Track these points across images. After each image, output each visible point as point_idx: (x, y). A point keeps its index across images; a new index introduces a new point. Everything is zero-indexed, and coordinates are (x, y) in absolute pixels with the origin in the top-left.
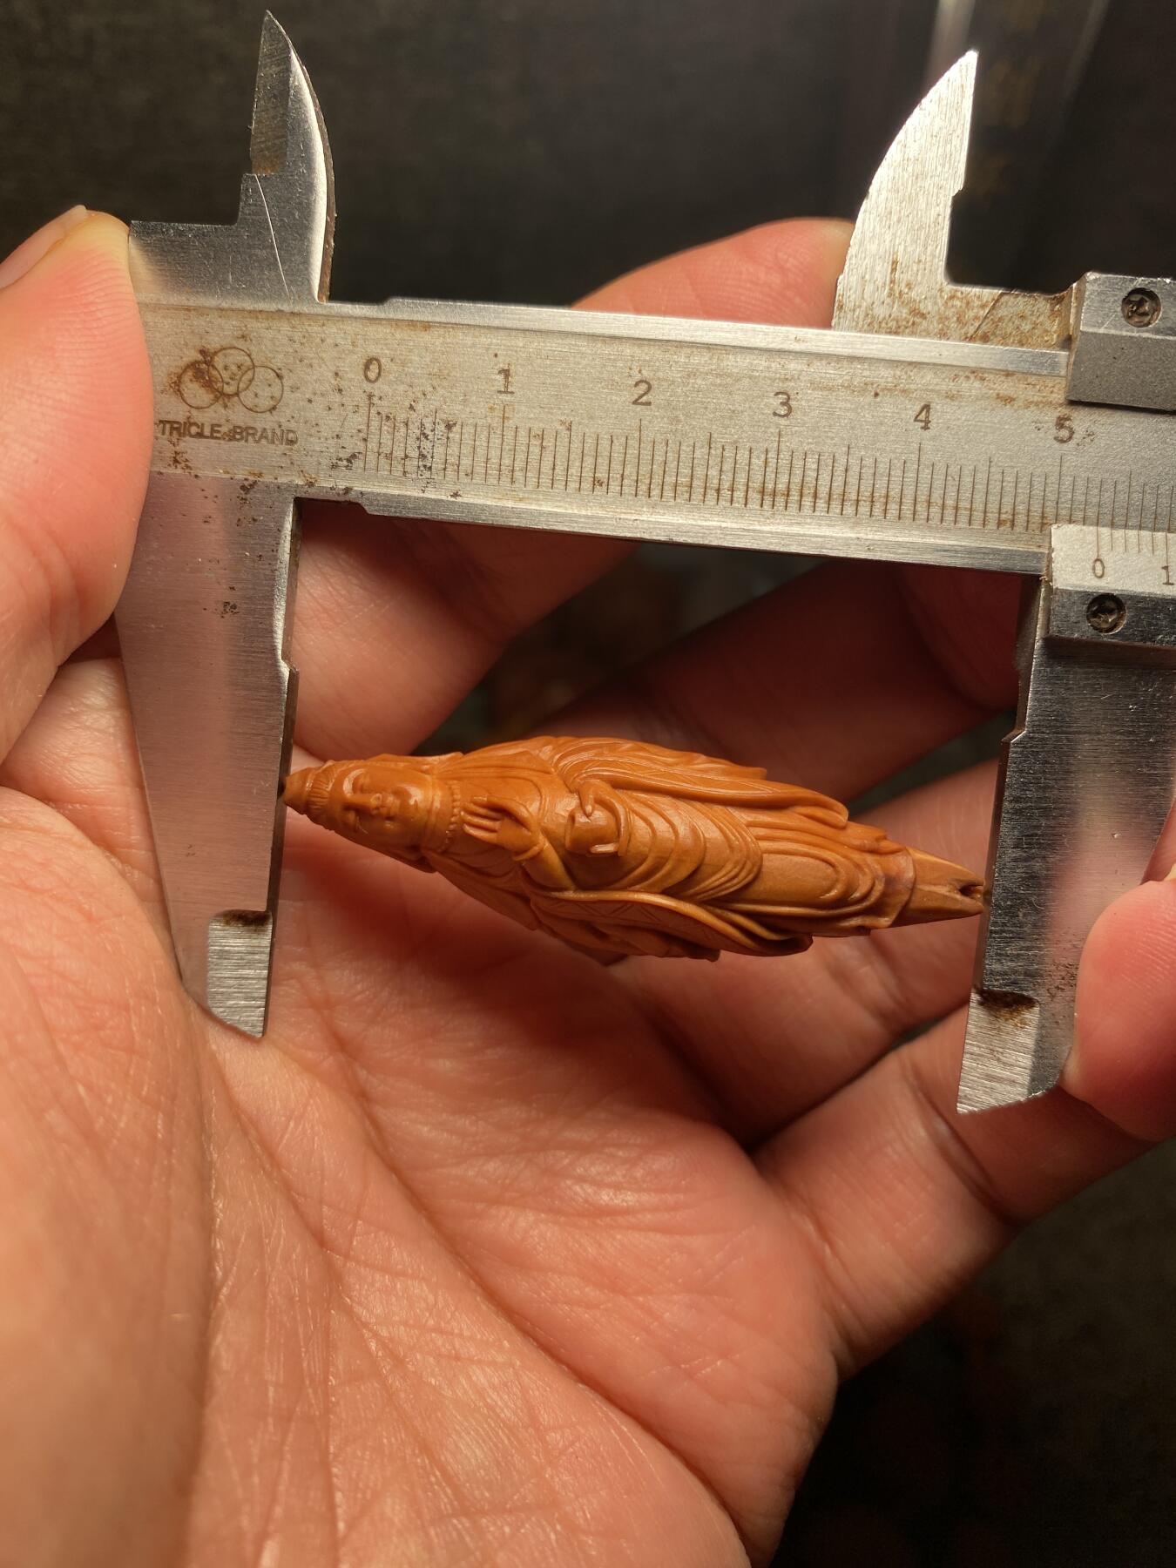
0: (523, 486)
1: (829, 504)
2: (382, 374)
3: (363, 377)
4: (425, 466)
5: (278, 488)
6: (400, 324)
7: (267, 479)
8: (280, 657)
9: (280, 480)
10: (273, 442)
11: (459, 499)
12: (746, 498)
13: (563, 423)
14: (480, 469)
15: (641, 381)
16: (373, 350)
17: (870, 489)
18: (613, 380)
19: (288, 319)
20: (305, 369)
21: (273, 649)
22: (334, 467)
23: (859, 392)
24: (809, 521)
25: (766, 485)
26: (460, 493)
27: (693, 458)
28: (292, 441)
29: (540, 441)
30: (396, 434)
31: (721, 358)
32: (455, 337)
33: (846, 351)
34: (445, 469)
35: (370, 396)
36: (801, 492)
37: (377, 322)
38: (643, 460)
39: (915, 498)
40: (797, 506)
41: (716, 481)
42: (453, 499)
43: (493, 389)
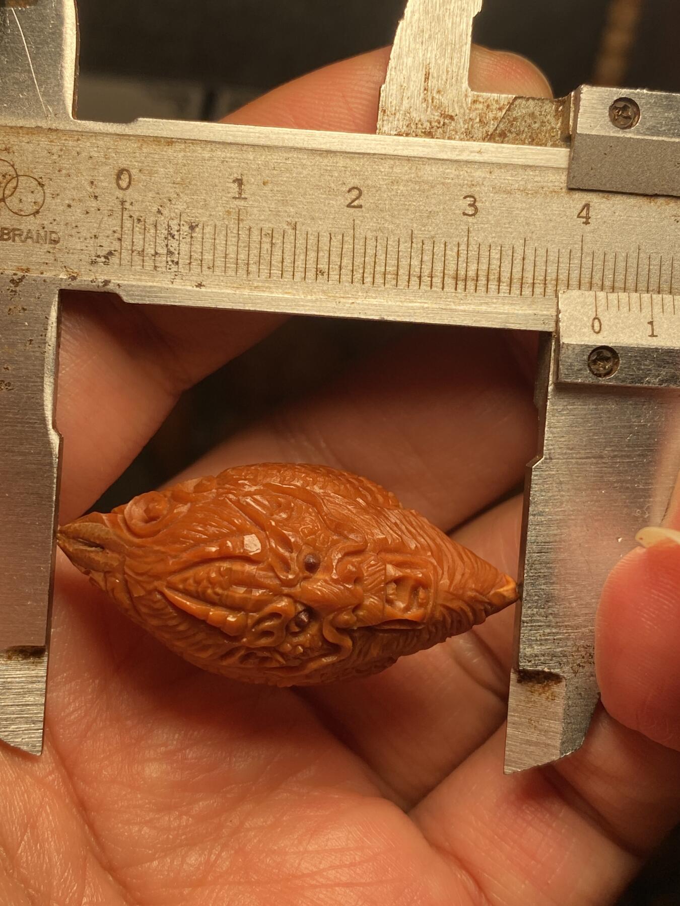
0: (257, 276)
1: (510, 287)
2: (132, 183)
3: (115, 185)
4: (173, 261)
5: (45, 281)
6: (145, 139)
7: (34, 274)
8: (50, 427)
9: (45, 275)
10: (38, 242)
11: (203, 289)
12: (443, 284)
13: (289, 224)
14: (219, 263)
15: (354, 188)
16: (123, 163)
17: (543, 274)
18: (330, 187)
19: (46, 134)
20: (63, 178)
21: (43, 420)
22: (93, 263)
23: (532, 194)
24: (495, 301)
25: (459, 272)
26: (204, 283)
27: (399, 251)
28: (54, 241)
29: (271, 239)
30: (146, 233)
31: (419, 167)
32: (194, 151)
33: (521, 161)
34: (190, 264)
35: (123, 202)
36: (488, 278)
37: (125, 138)
38: (357, 253)
39: (580, 280)
40: (484, 289)
41: (418, 270)
42: (198, 289)
43: (229, 195)
